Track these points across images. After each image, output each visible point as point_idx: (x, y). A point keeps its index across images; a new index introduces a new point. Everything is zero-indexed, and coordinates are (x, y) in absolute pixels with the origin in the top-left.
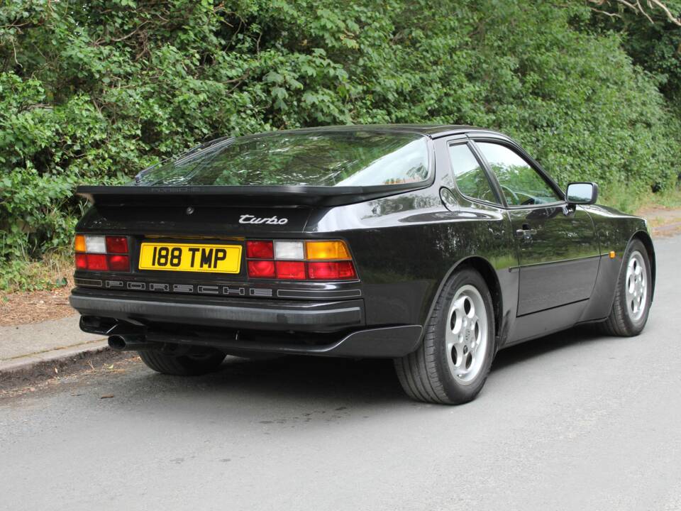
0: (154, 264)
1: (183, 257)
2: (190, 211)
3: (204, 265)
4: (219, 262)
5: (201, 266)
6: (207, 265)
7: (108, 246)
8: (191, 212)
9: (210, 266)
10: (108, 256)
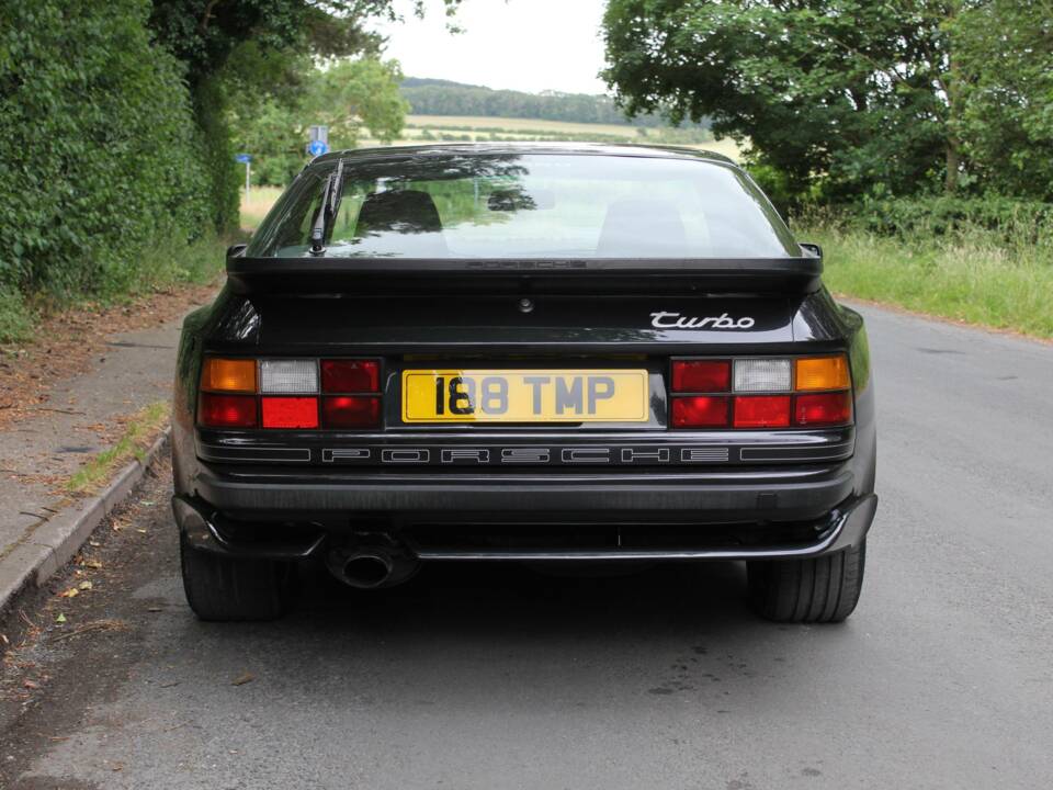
0: (440, 410)
1: (511, 395)
2: (527, 307)
3: (566, 410)
4: (599, 402)
5: (559, 410)
6: (573, 409)
7: (323, 379)
8: (527, 311)
9: (579, 411)
10: (323, 399)
